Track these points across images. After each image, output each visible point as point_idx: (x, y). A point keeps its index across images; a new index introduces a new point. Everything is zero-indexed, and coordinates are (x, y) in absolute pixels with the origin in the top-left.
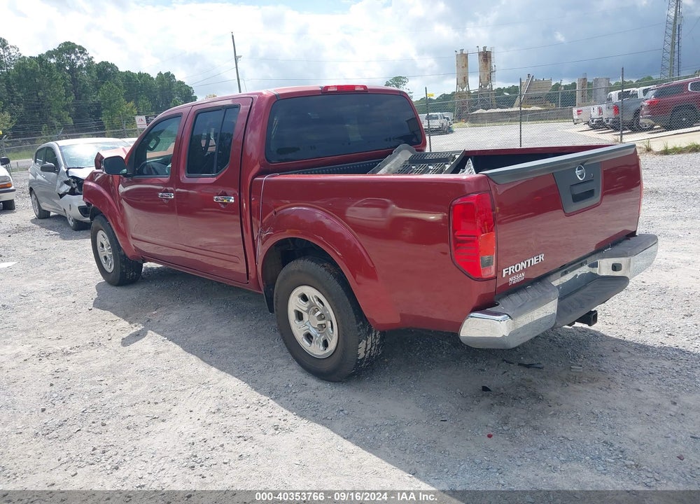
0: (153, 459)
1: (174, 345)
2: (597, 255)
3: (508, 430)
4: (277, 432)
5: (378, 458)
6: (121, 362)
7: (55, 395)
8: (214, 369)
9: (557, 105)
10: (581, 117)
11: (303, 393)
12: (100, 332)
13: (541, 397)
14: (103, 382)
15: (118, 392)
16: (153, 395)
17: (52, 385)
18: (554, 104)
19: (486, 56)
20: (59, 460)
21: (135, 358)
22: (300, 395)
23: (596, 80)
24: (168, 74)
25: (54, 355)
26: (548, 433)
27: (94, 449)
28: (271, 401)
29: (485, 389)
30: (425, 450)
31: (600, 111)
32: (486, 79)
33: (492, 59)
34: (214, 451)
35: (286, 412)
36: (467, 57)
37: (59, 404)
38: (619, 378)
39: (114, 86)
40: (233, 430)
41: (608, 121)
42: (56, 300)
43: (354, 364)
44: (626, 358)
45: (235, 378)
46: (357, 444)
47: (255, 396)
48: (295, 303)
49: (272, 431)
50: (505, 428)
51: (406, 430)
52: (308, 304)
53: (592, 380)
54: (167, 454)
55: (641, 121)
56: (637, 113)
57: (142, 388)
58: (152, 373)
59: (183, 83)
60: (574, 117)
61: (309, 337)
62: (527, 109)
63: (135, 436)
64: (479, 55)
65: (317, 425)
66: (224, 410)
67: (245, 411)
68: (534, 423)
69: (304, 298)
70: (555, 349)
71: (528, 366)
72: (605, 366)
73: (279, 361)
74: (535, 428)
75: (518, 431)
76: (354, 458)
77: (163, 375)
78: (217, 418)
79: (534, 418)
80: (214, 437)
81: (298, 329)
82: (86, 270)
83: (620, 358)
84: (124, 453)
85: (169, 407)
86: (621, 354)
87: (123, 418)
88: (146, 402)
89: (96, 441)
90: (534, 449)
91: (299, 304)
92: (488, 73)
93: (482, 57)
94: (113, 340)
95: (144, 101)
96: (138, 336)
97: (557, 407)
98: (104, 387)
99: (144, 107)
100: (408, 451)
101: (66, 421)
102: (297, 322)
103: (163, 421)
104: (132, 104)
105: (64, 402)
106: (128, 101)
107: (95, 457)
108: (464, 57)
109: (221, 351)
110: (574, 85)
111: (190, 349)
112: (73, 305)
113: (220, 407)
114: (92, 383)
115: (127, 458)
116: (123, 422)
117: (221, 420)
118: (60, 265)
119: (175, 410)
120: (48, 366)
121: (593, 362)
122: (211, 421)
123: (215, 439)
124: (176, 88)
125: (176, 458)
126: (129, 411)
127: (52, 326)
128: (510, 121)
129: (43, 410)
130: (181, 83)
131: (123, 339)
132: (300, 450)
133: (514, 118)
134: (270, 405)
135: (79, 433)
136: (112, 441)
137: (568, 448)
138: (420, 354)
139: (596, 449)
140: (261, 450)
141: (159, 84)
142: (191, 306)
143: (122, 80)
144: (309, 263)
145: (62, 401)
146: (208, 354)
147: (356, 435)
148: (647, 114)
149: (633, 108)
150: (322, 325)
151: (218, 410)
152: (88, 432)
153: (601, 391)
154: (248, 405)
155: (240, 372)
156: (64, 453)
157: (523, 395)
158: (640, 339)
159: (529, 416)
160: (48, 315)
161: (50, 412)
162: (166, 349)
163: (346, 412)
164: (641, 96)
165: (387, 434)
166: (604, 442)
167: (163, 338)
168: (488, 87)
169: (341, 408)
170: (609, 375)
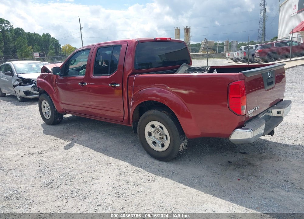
0: (100, 194)
1: (89, 149)
2: (272, 108)
3: (245, 177)
4: (150, 182)
5: (196, 190)
6: (67, 156)
7: (43, 170)
8: (111, 158)
9: (216, 52)
10: (229, 56)
11: (154, 166)
12: (51, 144)
13: (253, 165)
14: (63, 165)
15: (72, 169)
16: (88, 169)
17: (40, 166)
18: (215, 51)
19: (187, 30)
20: (57, 197)
21: (73, 154)
22: (153, 167)
23: (232, 42)
24: (47, 34)
25: (35, 154)
26: (262, 178)
27: (72, 191)
28: (142, 169)
29: (229, 162)
30: (215, 186)
31: (238, 54)
32: (187, 40)
33: (190, 32)
34: (126, 190)
35: (150, 174)
36: (179, 31)
37: (47, 174)
38: (281, 157)
39: (23, 39)
40: (131, 182)
41: (241, 58)
42: (25, 131)
43: (178, 153)
44: (281, 149)
45: (122, 161)
46: (186, 185)
47: (135, 168)
48: (148, 128)
49: (148, 181)
50: (244, 176)
51: (204, 179)
52: (155, 129)
53: (271, 158)
54: (105, 192)
55: (255, 58)
56: (253, 55)
57: (82, 167)
58: (84, 160)
59: (54, 38)
60: (227, 57)
61: (154, 143)
62: (204, 53)
63: (87, 185)
64: (185, 30)
65: (166, 179)
66: (123, 173)
67: (132, 174)
68: (254, 174)
69: (153, 126)
70: (252, 147)
71: (244, 153)
72: (274, 153)
73: (139, 154)
74: (256, 176)
75: (249, 177)
76: (186, 190)
77: (89, 161)
78: (121, 177)
79: (254, 173)
80: (123, 185)
81: (149, 140)
82: (33, 118)
83: (279, 149)
84: (86, 193)
85: (98, 173)
86: (279, 148)
87: (79, 179)
88: (87, 172)
89: (71, 188)
90: (258, 184)
91: (150, 129)
92: (188, 37)
93: (186, 30)
94: (60, 148)
95: (37, 46)
96: (71, 145)
97: (261, 168)
98: (64, 167)
99: (37, 49)
100: (208, 187)
101: (53, 181)
102: (149, 137)
103: (98, 179)
104: (31, 47)
105: (49, 173)
106: (29, 46)
107: (73, 194)
108: (178, 31)
109: (111, 150)
110: (223, 44)
111: (97, 150)
112: (34, 133)
113: (121, 173)
114: (58, 165)
115: (88, 195)
116: (80, 180)
117: (123, 178)
118: (20, 117)
119: (101, 175)
120: (34, 159)
121: (269, 151)
122: (119, 178)
123: (124, 185)
124: (51, 40)
125: (110, 194)
126: (80, 176)
127: (28, 142)
128: (198, 58)
129: (40, 177)
130: (53, 38)
131: (64, 147)
132: (162, 188)
133: (199, 57)
134: (142, 171)
135: (62, 185)
136: (79, 188)
137: (272, 183)
138: (198, 150)
139: (282, 183)
140: (146, 189)
141: (43, 38)
142: (90, 133)
143: (26, 36)
144: (157, 111)
145: (48, 173)
146: (106, 151)
147: (184, 181)
148: (257, 56)
149: (252, 53)
150: (161, 137)
151: (120, 174)
152: (66, 185)
153: (276, 162)
154: (133, 172)
155: (124, 158)
156: (58, 194)
157: (246, 164)
158: (284, 142)
159: (251, 172)
160: (24, 137)
161: (44, 177)
162: (86, 150)
163: (176, 173)
164: (254, 48)
165: (197, 181)
166: (285, 180)
167: (83, 146)
168: (188, 43)
169: (173, 172)
170: (277, 156)
